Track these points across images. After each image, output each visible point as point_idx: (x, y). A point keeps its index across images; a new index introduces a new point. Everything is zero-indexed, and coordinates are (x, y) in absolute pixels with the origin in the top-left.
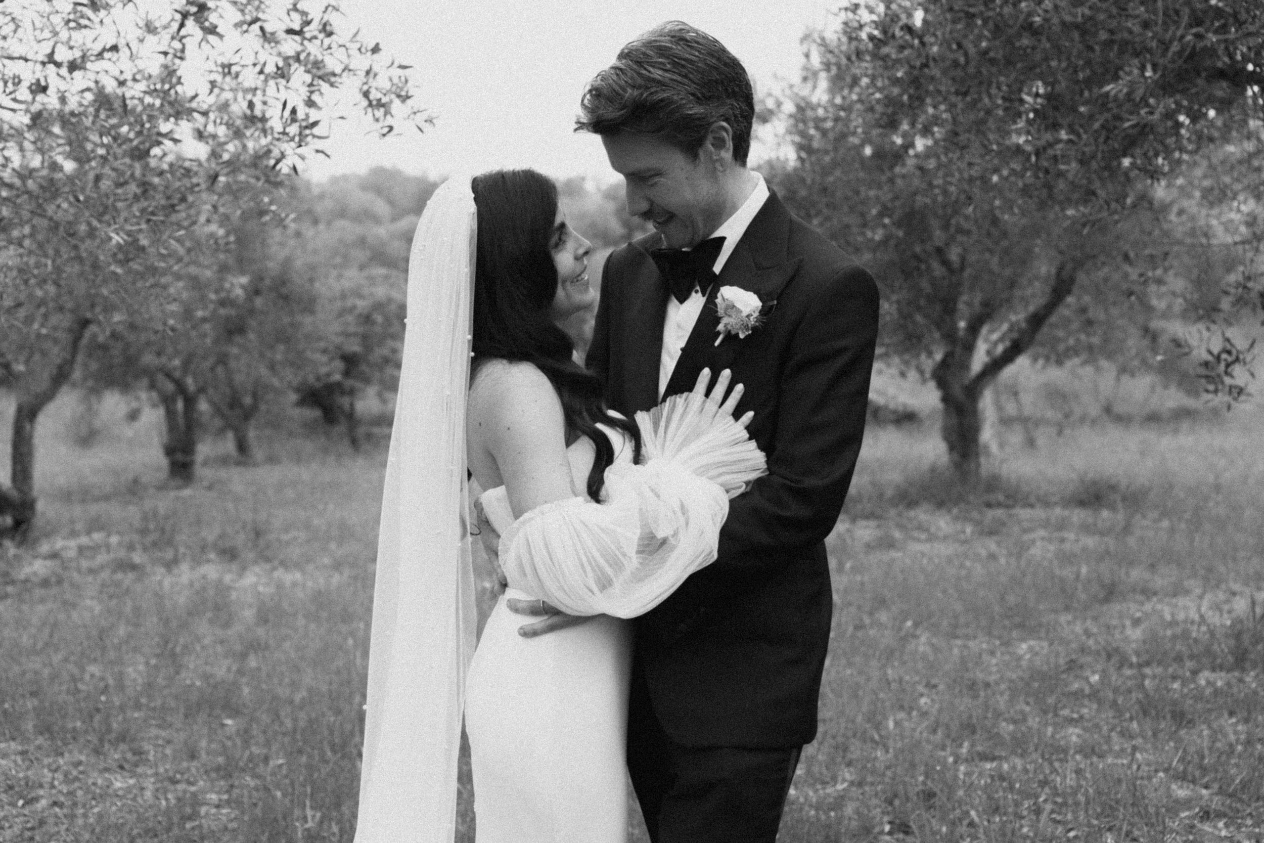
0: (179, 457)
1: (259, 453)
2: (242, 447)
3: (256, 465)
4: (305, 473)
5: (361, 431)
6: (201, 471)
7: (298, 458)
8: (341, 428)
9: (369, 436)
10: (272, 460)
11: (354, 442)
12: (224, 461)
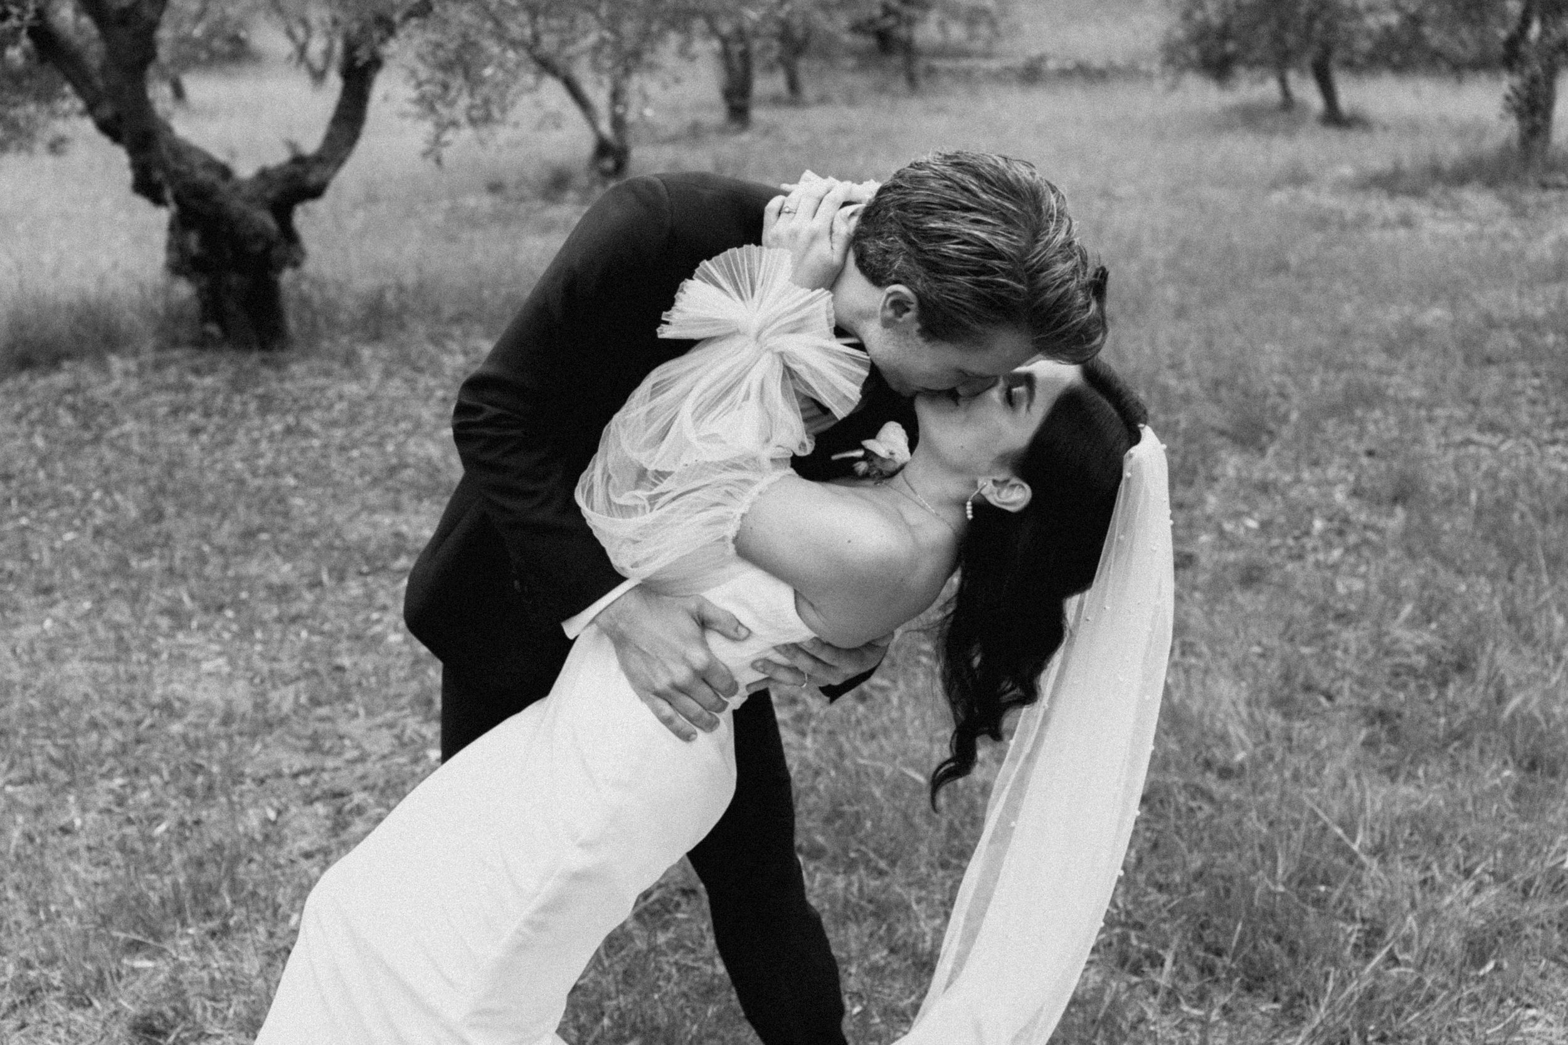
0: (737, 101)
1: (809, 91)
2: (793, 85)
3: (805, 105)
4: (855, 116)
5: (921, 64)
6: (758, 114)
7: (851, 100)
8: (897, 60)
9: (931, 71)
10: (823, 100)
11: (912, 80)
12: (776, 101)
